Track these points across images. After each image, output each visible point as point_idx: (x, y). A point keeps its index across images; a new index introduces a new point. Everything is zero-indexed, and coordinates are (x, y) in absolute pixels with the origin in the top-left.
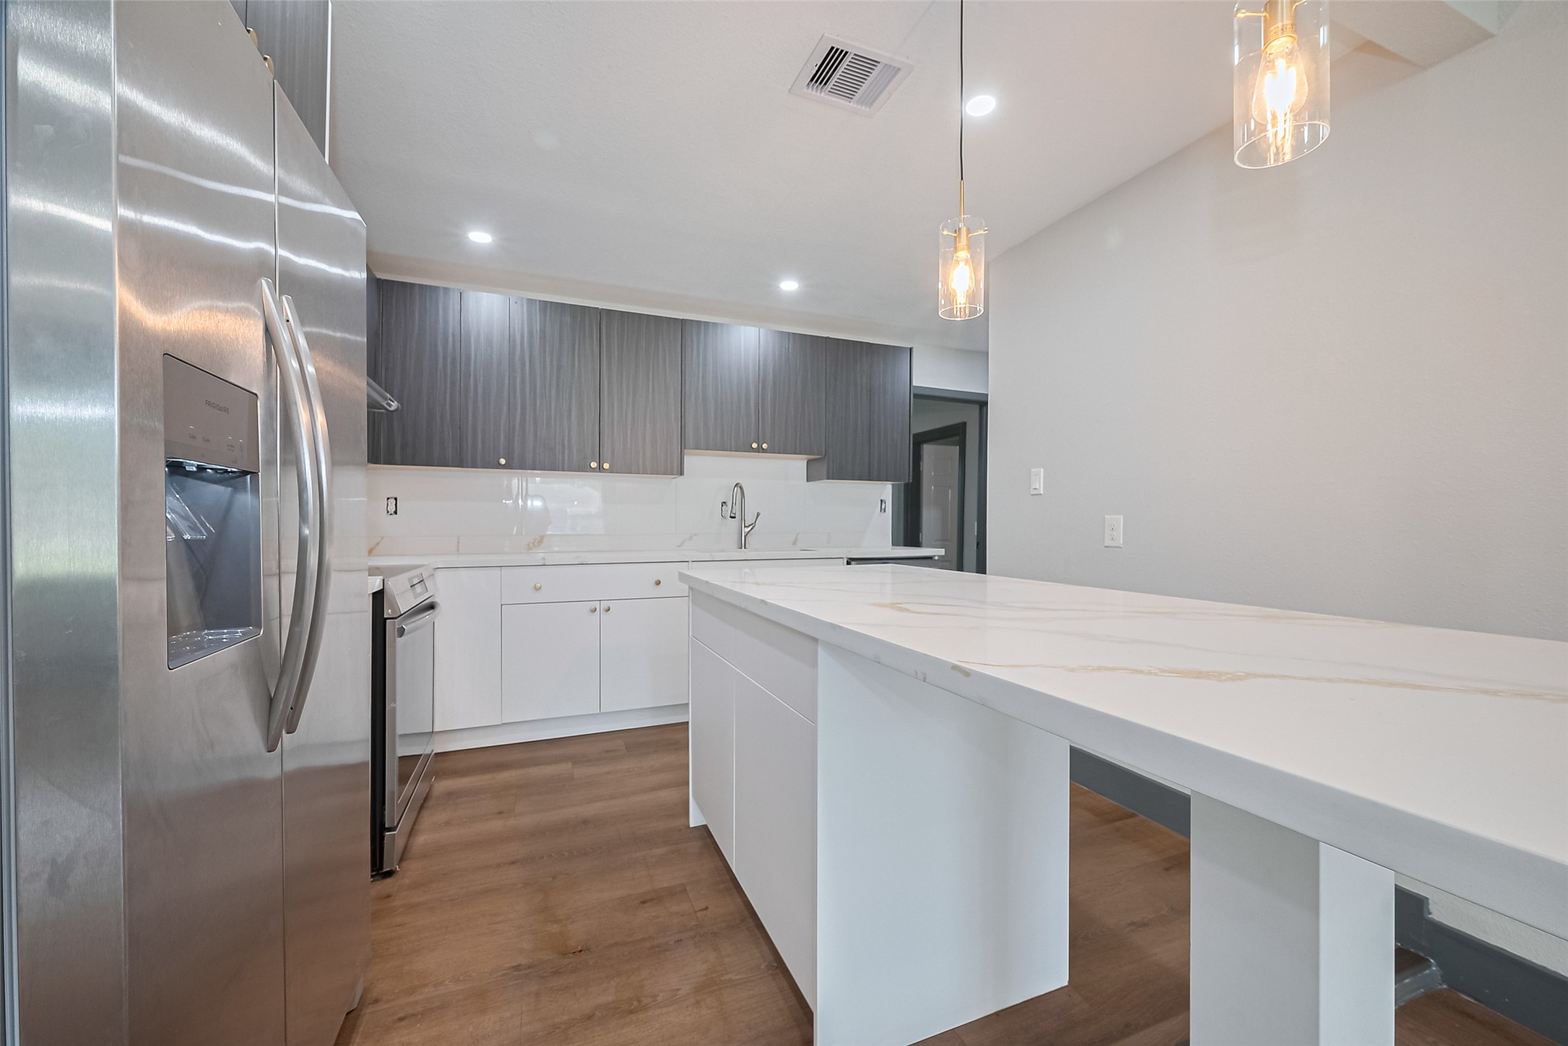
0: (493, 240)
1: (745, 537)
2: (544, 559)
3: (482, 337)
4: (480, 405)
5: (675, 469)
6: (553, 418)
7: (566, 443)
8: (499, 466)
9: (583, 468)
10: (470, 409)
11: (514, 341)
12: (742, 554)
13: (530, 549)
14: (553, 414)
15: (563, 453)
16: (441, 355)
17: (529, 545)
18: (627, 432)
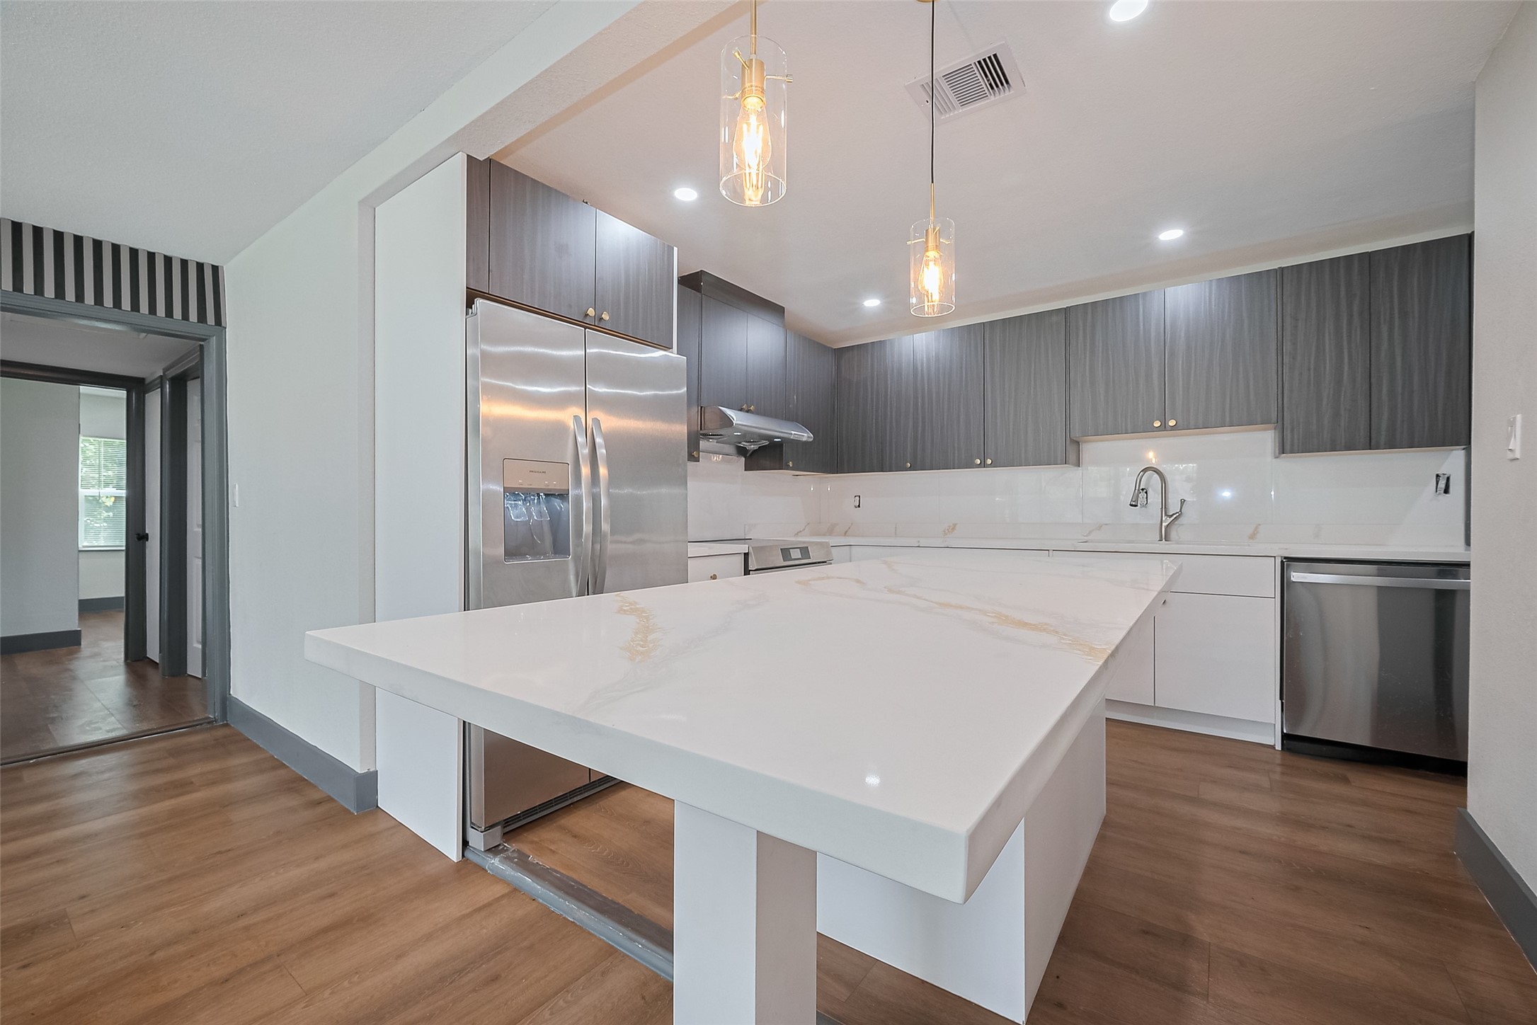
0: (881, 303)
1: (1165, 529)
2: (919, 542)
3: (895, 371)
4: (894, 424)
5: (1059, 458)
6: (945, 426)
7: (956, 445)
8: (907, 470)
9: (969, 465)
10: (888, 428)
11: (917, 368)
12: (1164, 546)
13: (945, 534)
14: (945, 423)
15: (954, 453)
16: (869, 389)
17: (944, 531)
18: (1009, 428)
